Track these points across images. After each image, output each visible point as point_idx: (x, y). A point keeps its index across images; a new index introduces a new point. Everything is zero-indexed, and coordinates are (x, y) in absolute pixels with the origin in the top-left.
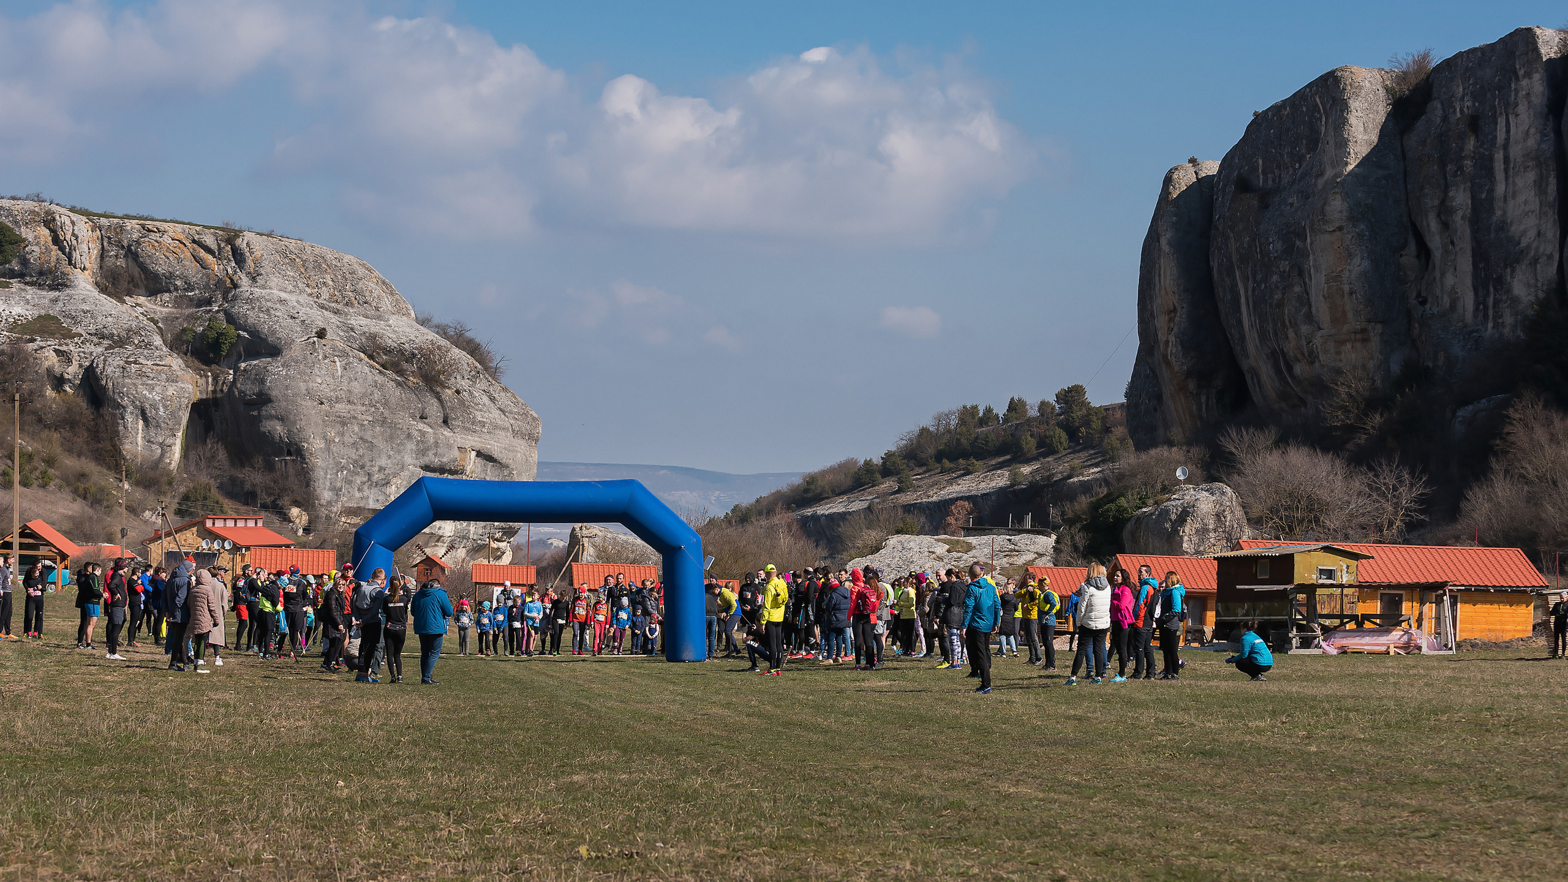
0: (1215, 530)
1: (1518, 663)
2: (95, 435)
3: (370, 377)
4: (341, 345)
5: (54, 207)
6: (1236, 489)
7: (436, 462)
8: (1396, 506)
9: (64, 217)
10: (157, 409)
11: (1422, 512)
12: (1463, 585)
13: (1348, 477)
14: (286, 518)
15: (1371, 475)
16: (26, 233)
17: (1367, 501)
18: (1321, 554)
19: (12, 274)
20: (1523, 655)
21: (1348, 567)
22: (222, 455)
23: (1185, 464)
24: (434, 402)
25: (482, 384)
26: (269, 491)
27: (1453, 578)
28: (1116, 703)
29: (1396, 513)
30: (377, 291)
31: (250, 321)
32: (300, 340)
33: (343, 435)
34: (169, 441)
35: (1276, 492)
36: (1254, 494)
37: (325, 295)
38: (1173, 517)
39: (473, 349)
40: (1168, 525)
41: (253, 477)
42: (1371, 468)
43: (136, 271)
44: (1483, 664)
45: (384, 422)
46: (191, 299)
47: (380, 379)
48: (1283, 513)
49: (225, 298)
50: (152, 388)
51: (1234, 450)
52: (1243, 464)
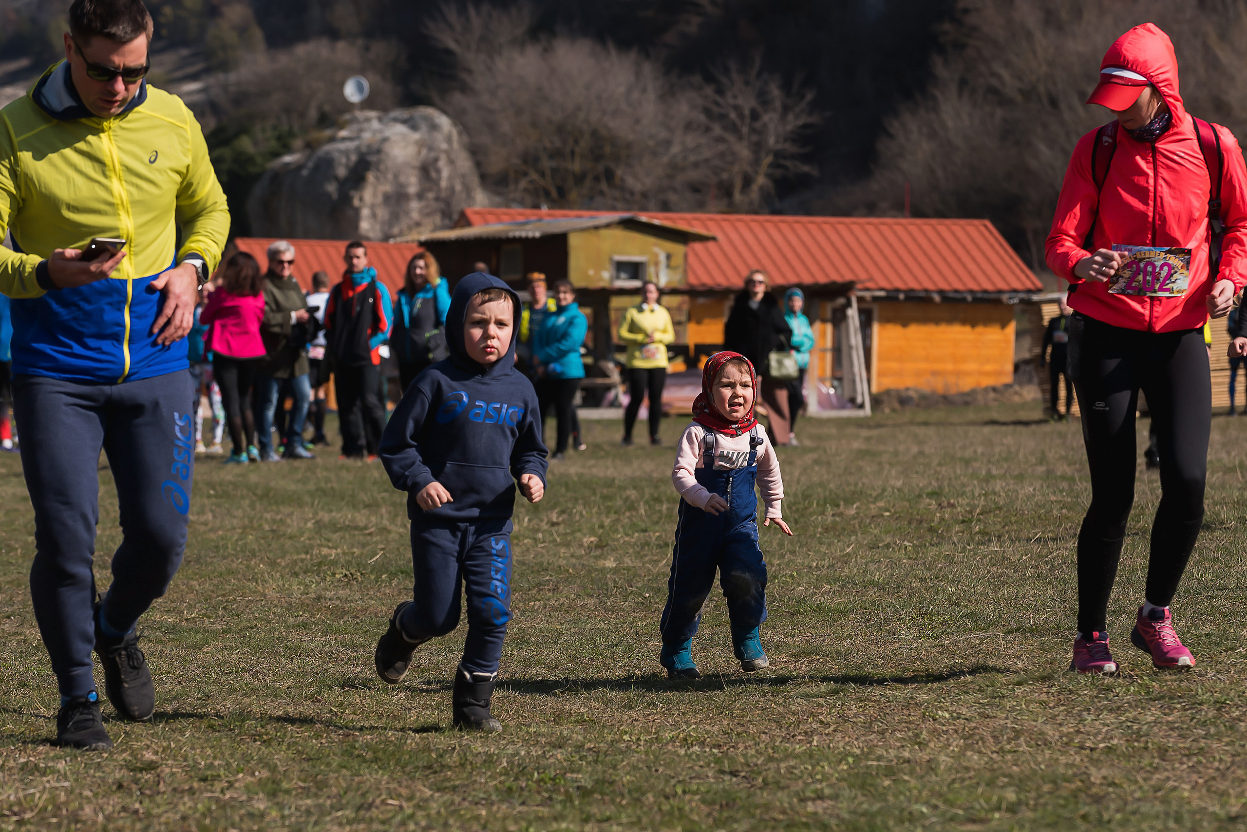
0: (420, 196)
1: (987, 430)
6: (457, 117)
8: (757, 147)
11: (805, 158)
12: (882, 289)
13: (667, 95)
15: (709, 90)
17: (703, 140)
18: (619, 234)
20: (995, 416)
21: (669, 257)
23: (362, 71)
27: (863, 276)
28: (242, 497)
29: (756, 162)
35: (534, 124)
36: (492, 127)
38: (342, 172)
40: (331, 188)
42: (709, 78)
44: (921, 431)
48: (547, 164)
51: (452, 45)
52: (469, 71)
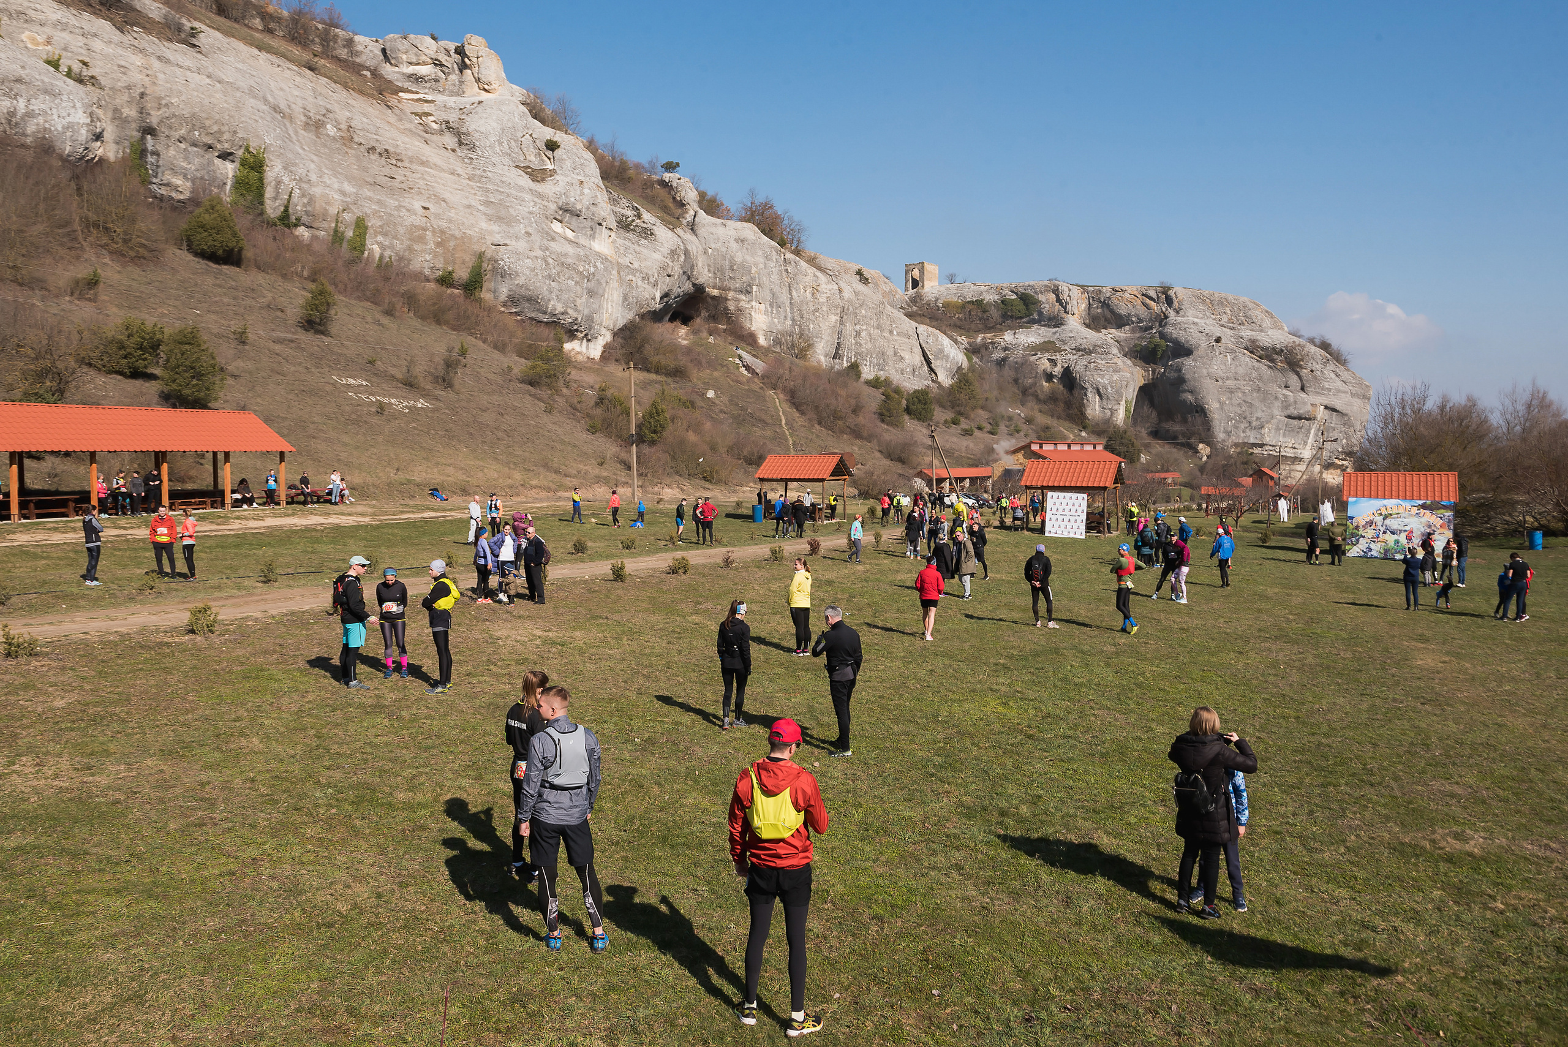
2: (1068, 405)
3: (1250, 364)
4: (1231, 346)
5: (1060, 283)
7: (1295, 413)
9: (1064, 288)
10: (1106, 389)
14: (1197, 452)
16: (1041, 298)
19: (1034, 322)
22: (1154, 414)
24: (1295, 377)
25: (1331, 366)
26: (1184, 435)
30: (1261, 316)
31: (1174, 336)
32: (1204, 344)
33: (1231, 399)
34: (1115, 407)
37: (1225, 319)
39: (1325, 346)
41: (1176, 427)
43: (1108, 315)
45: (1259, 390)
46: (1141, 328)
47: (1256, 364)
49: (1160, 326)
50: (1103, 376)
